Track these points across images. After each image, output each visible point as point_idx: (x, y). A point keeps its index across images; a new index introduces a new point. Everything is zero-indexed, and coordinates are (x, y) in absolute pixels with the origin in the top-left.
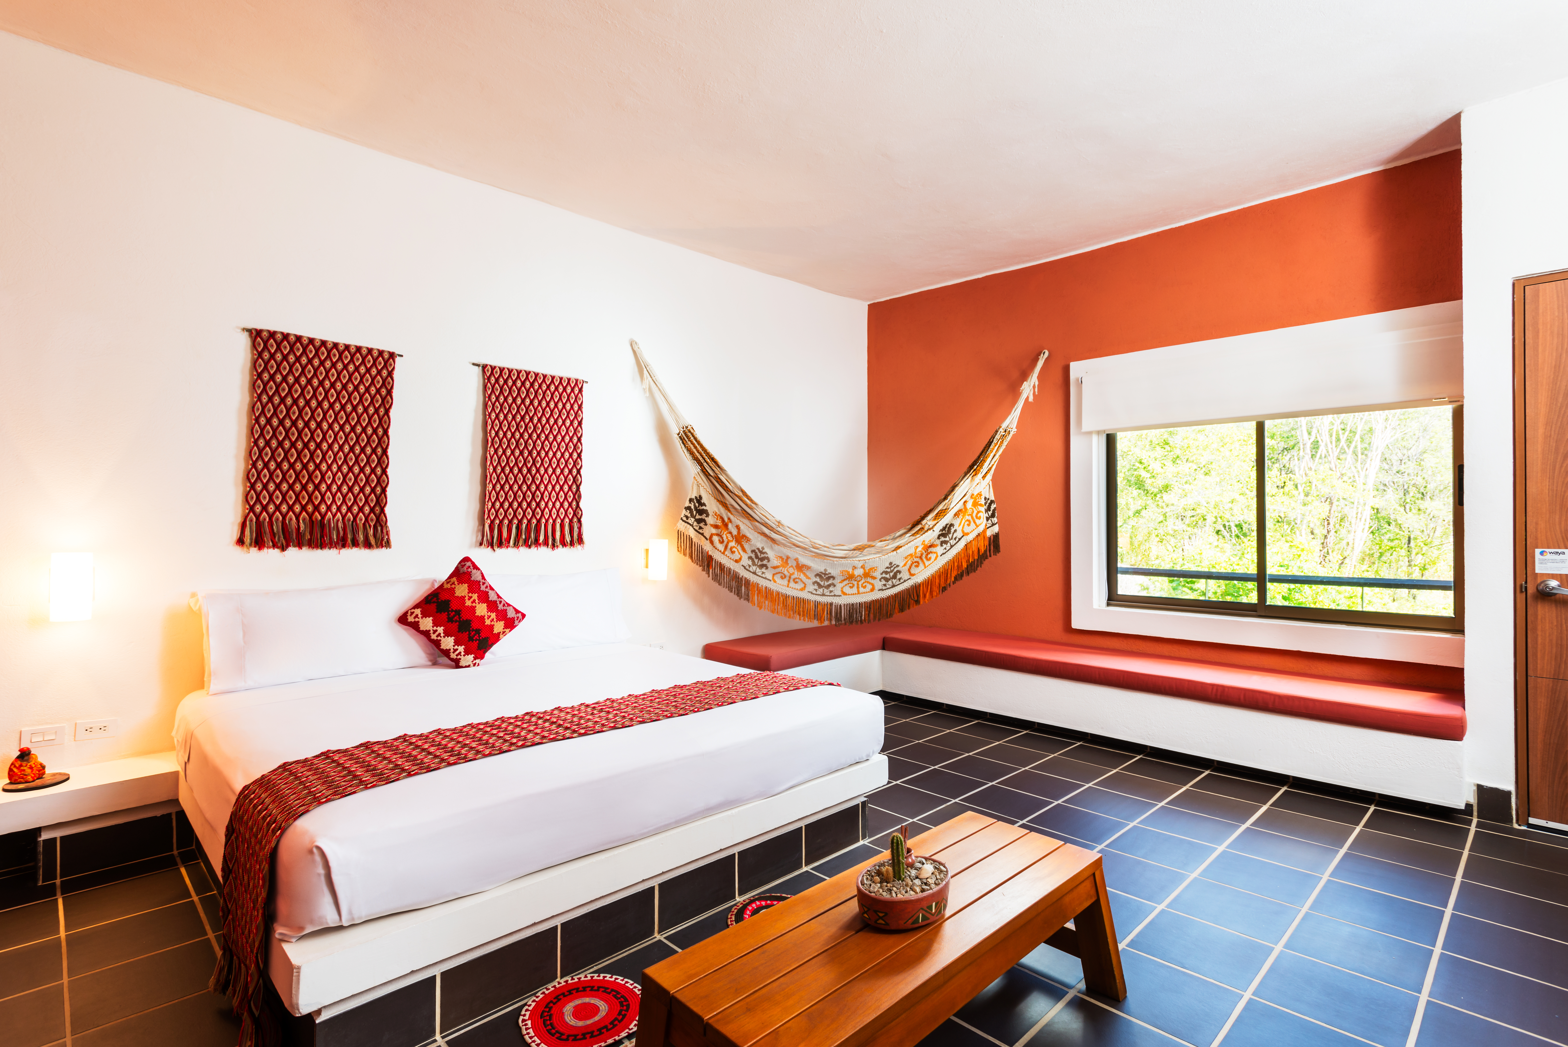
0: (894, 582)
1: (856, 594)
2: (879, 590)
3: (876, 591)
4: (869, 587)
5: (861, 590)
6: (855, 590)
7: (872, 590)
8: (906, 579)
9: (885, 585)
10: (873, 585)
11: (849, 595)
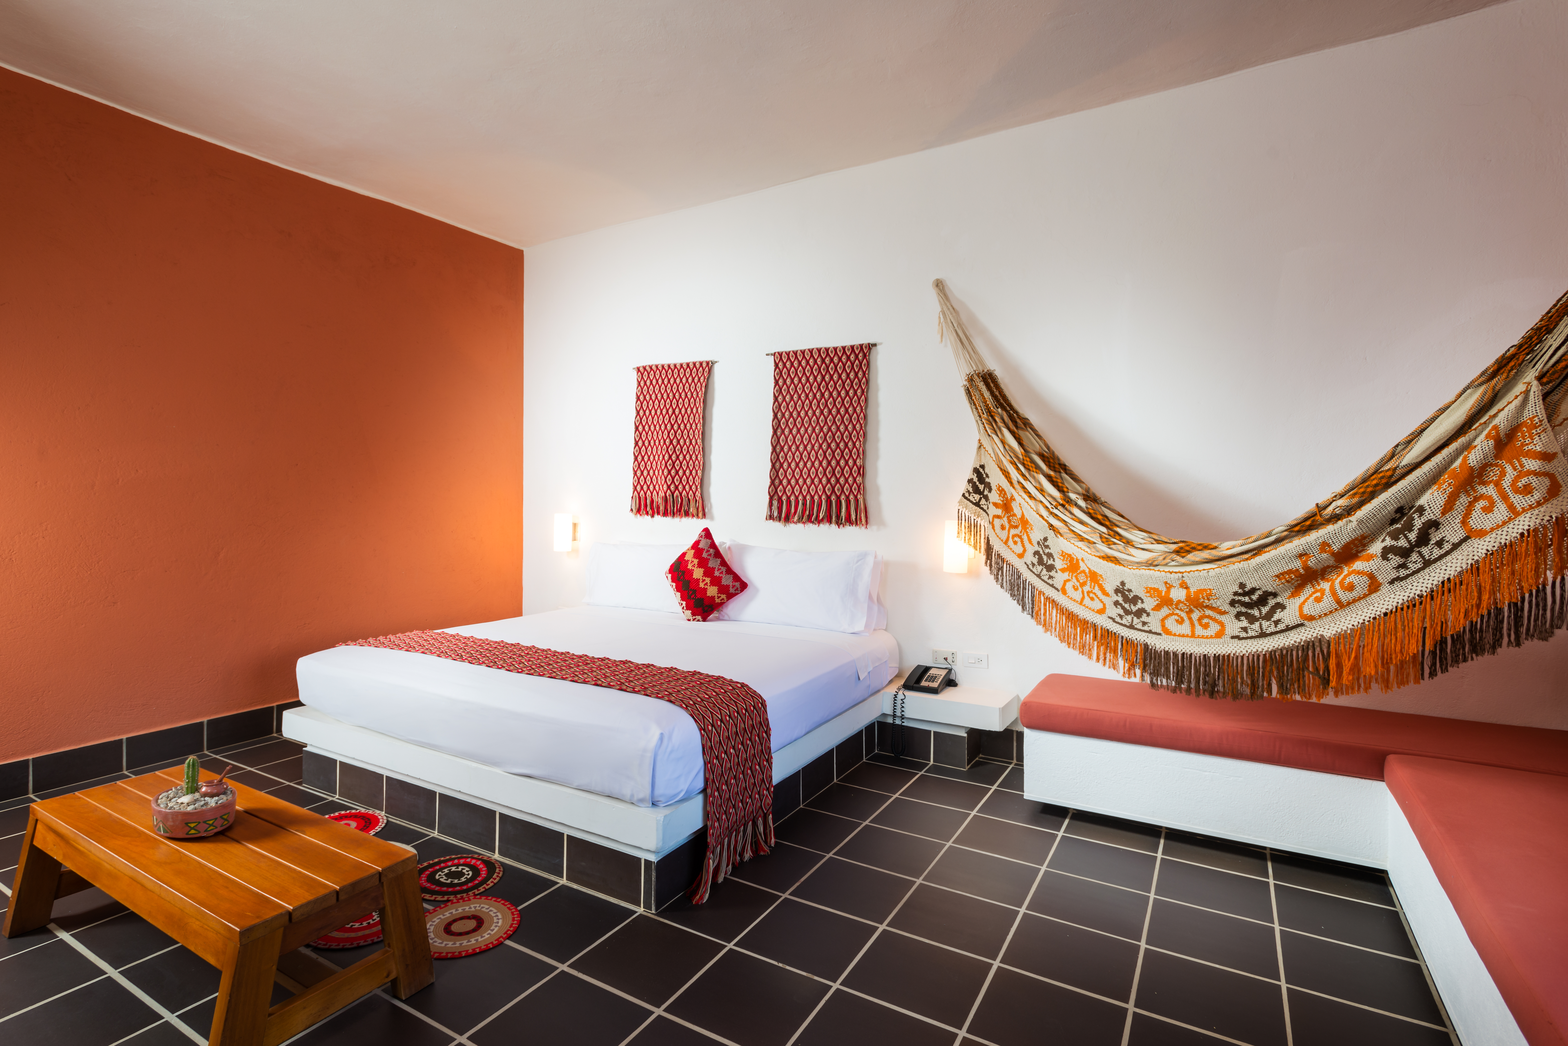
0: (1264, 627)
1: (1187, 636)
2: (1233, 637)
3: (1226, 638)
4: (1214, 628)
5: (1199, 630)
6: (1185, 628)
7: (1219, 635)
8: (1291, 624)
9: (1245, 629)
10: (1222, 624)
11: (1175, 635)
